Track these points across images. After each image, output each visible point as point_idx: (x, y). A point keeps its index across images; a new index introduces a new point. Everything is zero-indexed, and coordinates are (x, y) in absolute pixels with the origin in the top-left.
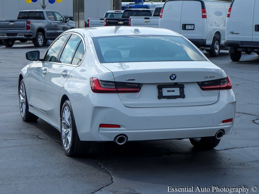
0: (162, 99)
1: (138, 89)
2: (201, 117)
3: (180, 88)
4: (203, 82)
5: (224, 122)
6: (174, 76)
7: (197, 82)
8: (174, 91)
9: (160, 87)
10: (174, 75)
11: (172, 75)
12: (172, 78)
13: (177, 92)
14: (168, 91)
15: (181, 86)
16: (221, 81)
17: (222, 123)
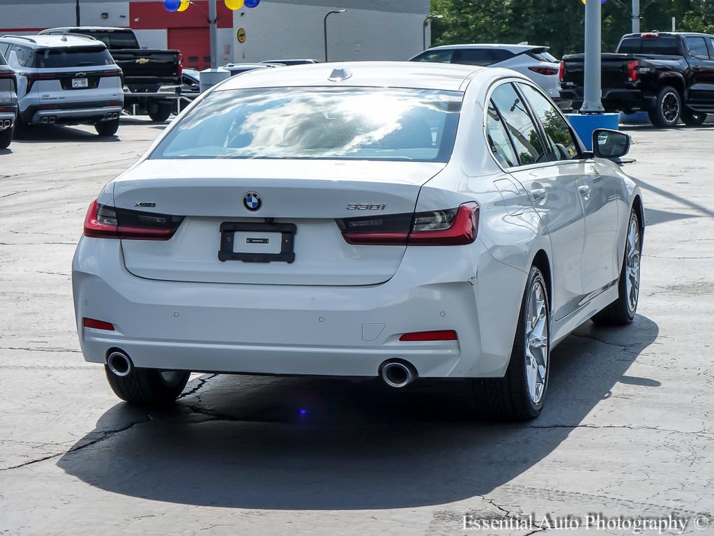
0: (228, 262)
1: (168, 231)
2: (322, 317)
3: (282, 232)
4: (347, 220)
5: (406, 337)
6: (254, 200)
7: (336, 220)
8: (265, 241)
9: (229, 228)
10: (255, 196)
11: (249, 195)
12: (250, 205)
13: (274, 243)
14: (250, 241)
15: (287, 229)
16: (413, 220)
17: (400, 340)
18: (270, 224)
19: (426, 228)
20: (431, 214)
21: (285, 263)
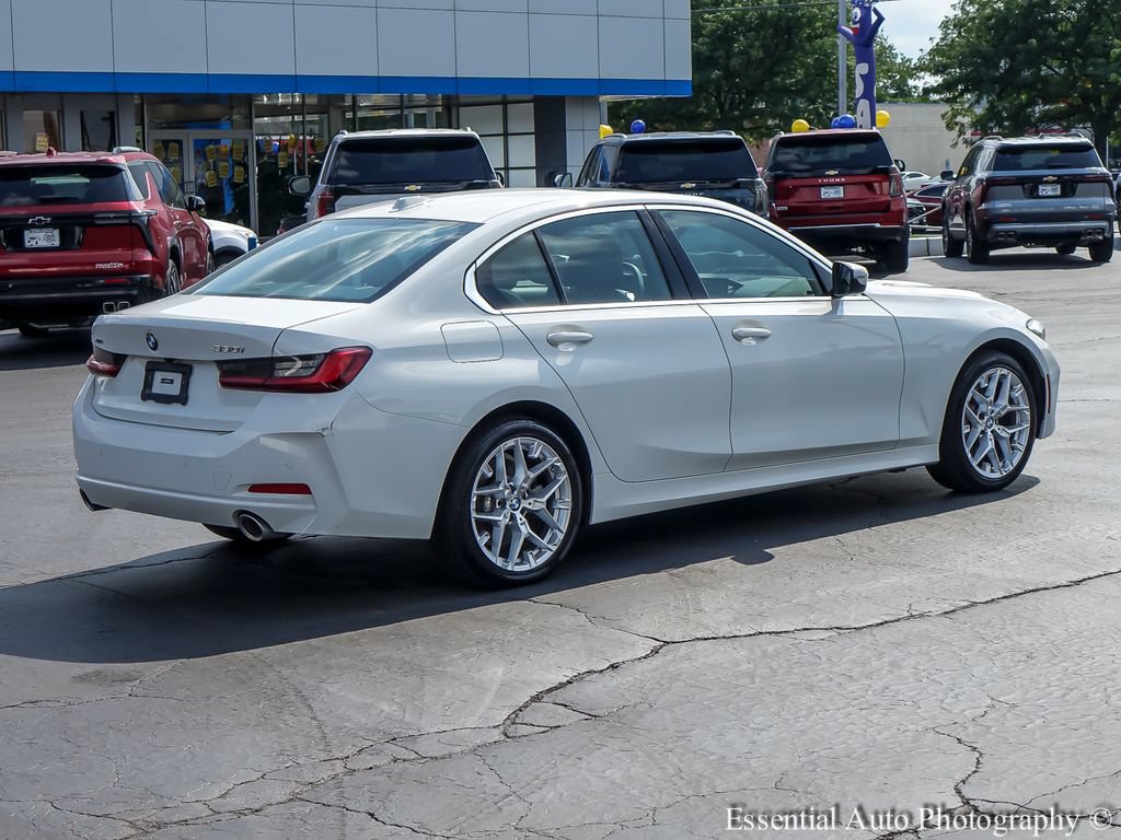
0: (147, 402)
3: (182, 374)
4: (225, 363)
7: (218, 362)
8: (172, 381)
9: (150, 368)
10: (152, 335)
11: (148, 334)
12: (151, 344)
13: (176, 384)
14: (164, 381)
15: (185, 369)
16: (273, 366)
17: (250, 490)
18: (171, 365)
19: (287, 374)
20: (289, 359)
21: (179, 405)
